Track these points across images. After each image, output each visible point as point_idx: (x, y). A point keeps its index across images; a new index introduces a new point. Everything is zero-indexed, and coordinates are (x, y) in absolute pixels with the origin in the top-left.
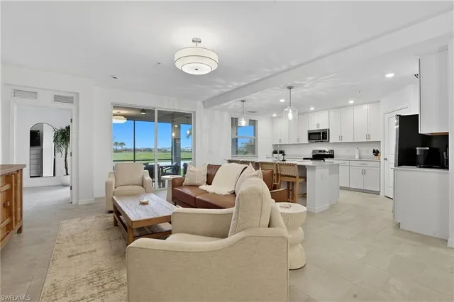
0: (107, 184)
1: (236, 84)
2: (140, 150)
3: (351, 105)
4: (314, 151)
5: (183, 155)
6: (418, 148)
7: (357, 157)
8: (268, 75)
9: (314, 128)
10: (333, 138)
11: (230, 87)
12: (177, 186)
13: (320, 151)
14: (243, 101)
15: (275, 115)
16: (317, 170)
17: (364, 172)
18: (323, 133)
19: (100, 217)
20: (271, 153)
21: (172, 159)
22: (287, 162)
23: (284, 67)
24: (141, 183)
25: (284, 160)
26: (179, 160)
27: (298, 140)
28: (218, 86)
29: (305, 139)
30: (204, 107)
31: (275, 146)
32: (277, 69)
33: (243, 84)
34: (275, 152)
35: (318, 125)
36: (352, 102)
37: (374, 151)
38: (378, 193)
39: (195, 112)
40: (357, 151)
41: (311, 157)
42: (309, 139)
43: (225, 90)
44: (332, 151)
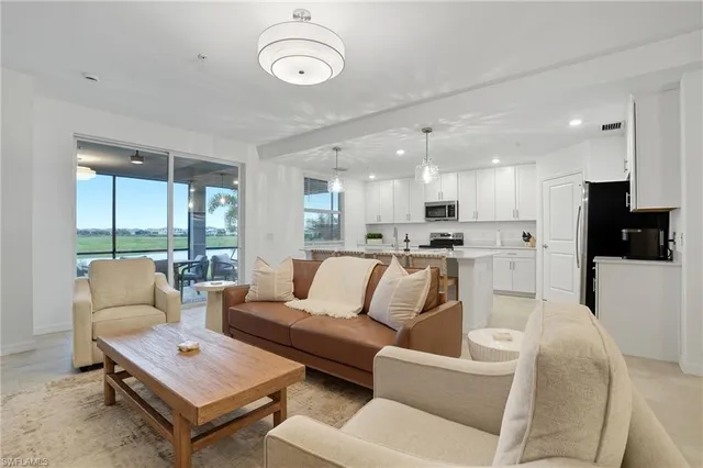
0: (76, 307)
1: (331, 118)
2: (125, 233)
3: (495, 167)
4: (432, 235)
5: (209, 242)
6: (624, 231)
7: (499, 244)
8: (394, 104)
9: (434, 199)
10: (464, 214)
11: (320, 122)
12: (236, 304)
13: (442, 235)
14: (336, 149)
15: (372, 177)
16: (476, 266)
17: (512, 266)
18: (449, 206)
19: (60, 385)
20: (363, 238)
21: (188, 249)
22: (411, 253)
23: (426, 94)
24: (150, 299)
25: (407, 250)
26: (201, 249)
27: (409, 216)
28: (298, 119)
29: (420, 216)
30: (261, 158)
31: (370, 226)
32: (413, 97)
33: (344, 118)
34: (370, 236)
35: (441, 194)
36: (496, 161)
37: (524, 235)
38: (532, 296)
39: (243, 165)
40: (498, 234)
41: (428, 243)
42: (427, 216)
43: (308, 128)
44: (462, 234)
